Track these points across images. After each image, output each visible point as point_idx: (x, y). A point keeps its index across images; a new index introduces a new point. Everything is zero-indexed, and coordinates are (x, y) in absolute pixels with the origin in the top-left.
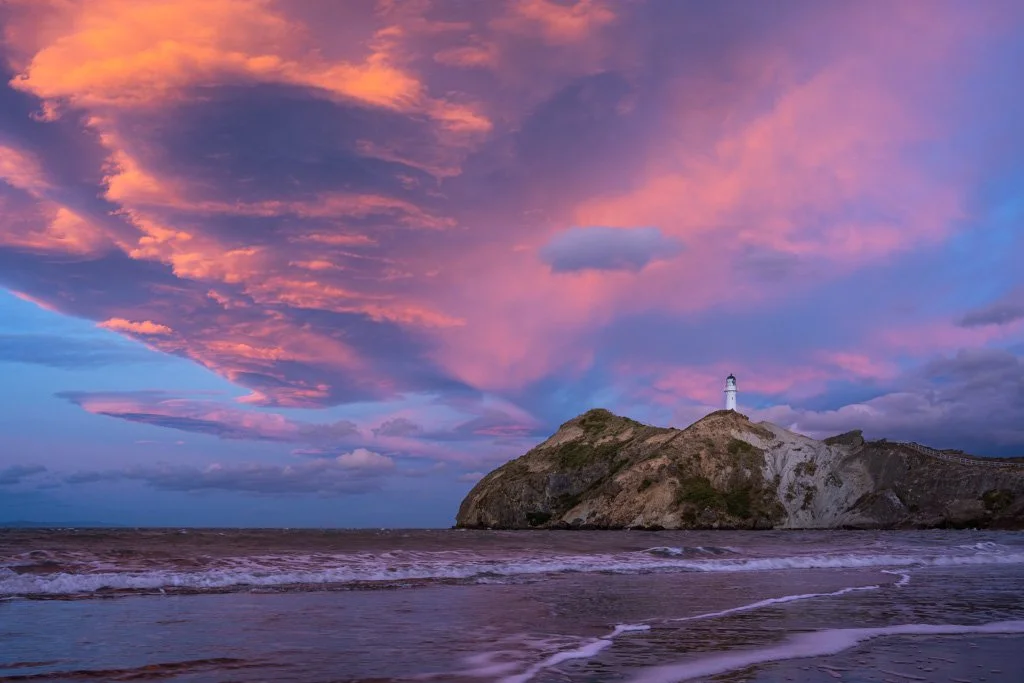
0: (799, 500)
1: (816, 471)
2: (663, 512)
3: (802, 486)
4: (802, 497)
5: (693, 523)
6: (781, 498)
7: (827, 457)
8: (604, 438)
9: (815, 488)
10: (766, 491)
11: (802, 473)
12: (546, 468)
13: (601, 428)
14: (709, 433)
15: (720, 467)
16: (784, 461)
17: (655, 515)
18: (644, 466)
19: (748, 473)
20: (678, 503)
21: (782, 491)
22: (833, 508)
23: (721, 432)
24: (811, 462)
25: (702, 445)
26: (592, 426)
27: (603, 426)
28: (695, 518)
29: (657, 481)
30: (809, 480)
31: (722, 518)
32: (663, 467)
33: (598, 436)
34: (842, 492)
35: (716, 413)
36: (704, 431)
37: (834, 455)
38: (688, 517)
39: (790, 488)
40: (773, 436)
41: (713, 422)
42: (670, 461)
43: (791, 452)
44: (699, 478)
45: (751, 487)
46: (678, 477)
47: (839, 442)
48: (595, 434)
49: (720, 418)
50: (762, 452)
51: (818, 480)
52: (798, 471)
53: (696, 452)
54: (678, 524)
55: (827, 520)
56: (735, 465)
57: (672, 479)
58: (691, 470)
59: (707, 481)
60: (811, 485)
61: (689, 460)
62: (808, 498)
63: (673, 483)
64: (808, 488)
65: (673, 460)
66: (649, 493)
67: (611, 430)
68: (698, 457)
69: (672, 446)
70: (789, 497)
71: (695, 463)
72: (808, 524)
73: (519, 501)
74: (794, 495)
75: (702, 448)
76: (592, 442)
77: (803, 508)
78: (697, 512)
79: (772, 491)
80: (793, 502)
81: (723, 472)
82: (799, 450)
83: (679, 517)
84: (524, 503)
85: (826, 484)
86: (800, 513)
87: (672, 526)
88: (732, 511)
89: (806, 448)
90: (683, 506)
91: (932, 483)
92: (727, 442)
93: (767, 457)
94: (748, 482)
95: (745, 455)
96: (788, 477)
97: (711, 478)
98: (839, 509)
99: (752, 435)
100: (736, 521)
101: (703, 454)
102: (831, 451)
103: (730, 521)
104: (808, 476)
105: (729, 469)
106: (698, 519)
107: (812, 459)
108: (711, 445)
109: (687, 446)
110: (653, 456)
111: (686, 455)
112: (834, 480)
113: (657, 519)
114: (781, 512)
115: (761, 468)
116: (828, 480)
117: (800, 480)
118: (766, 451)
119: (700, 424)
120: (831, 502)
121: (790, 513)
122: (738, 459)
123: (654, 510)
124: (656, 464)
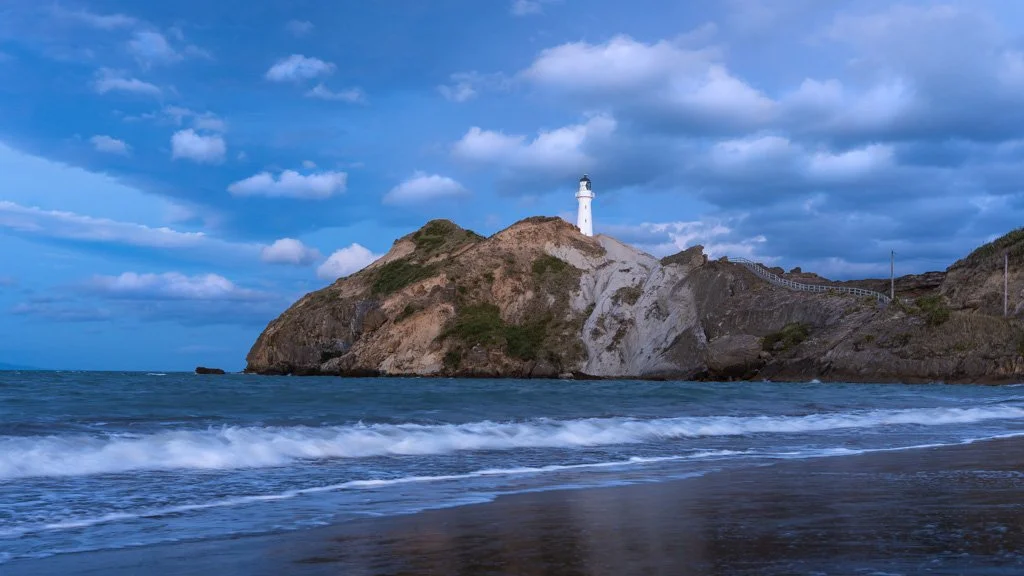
0: (606, 339)
1: (640, 300)
2: (422, 351)
3: (615, 317)
4: (613, 333)
5: (456, 367)
6: (586, 336)
7: (660, 281)
8: (437, 256)
9: (632, 322)
10: (568, 324)
11: (620, 302)
12: (358, 293)
13: (437, 243)
14: (515, 246)
15: (516, 291)
16: (606, 285)
17: (409, 354)
18: (416, 287)
19: (552, 300)
20: (441, 338)
21: (590, 324)
22: (648, 348)
23: (531, 245)
24: (637, 287)
25: (500, 261)
26: (426, 240)
27: (440, 242)
28: (459, 360)
29: (422, 308)
30: (626, 310)
31: (497, 361)
32: (437, 289)
33: (431, 253)
34: (663, 327)
35: (527, 220)
36: (508, 243)
37: (667, 277)
38: (452, 358)
39: (601, 321)
40: (602, 251)
41: (521, 232)
42: (448, 282)
43: (617, 273)
44: (485, 305)
45: (550, 320)
46: (455, 303)
47: (677, 262)
48: (428, 251)
49: (532, 227)
50: (580, 272)
51: (636, 311)
52: (616, 299)
53: (488, 270)
54: (437, 368)
55: (638, 366)
56: (537, 289)
57: (445, 306)
58: (477, 294)
59: (497, 310)
60: (628, 316)
61: (476, 282)
62: (620, 334)
63: (445, 311)
64: (622, 322)
65: (452, 279)
66: (409, 325)
67: (447, 247)
68: (490, 278)
69: (458, 262)
70: (596, 334)
71: (484, 286)
72: (613, 371)
73: (318, 336)
74: (602, 330)
75: (497, 266)
76: (422, 262)
77: (609, 349)
78: (464, 351)
79: (578, 324)
80: (600, 340)
81: (521, 298)
82: (628, 270)
83: (440, 358)
84: (322, 340)
85: (647, 317)
86: (606, 355)
87: (428, 371)
88: (512, 350)
89: (637, 269)
90: (447, 344)
91: (745, 314)
92: (534, 258)
93: (583, 279)
94: (549, 312)
95: (553, 276)
96: (604, 305)
97: (503, 306)
98: (654, 351)
99: (574, 251)
100: (516, 364)
101: (497, 273)
102: (664, 273)
103: (507, 365)
104: (626, 305)
105: (530, 295)
106: (464, 361)
107: (641, 282)
108: (512, 262)
109: (480, 262)
110: (429, 275)
111: (475, 273)
112: (659, 311)
113: (411, 360)
114: (580, 352)
115: (571, 293)
116: (651, 311)
117: (617, 311)
118: (587, 271)
119: (506, 234)
120: (649, 339)
121: (592, 353)
122: (542, 281)
123: (412, 347)
124: (429, 285)
